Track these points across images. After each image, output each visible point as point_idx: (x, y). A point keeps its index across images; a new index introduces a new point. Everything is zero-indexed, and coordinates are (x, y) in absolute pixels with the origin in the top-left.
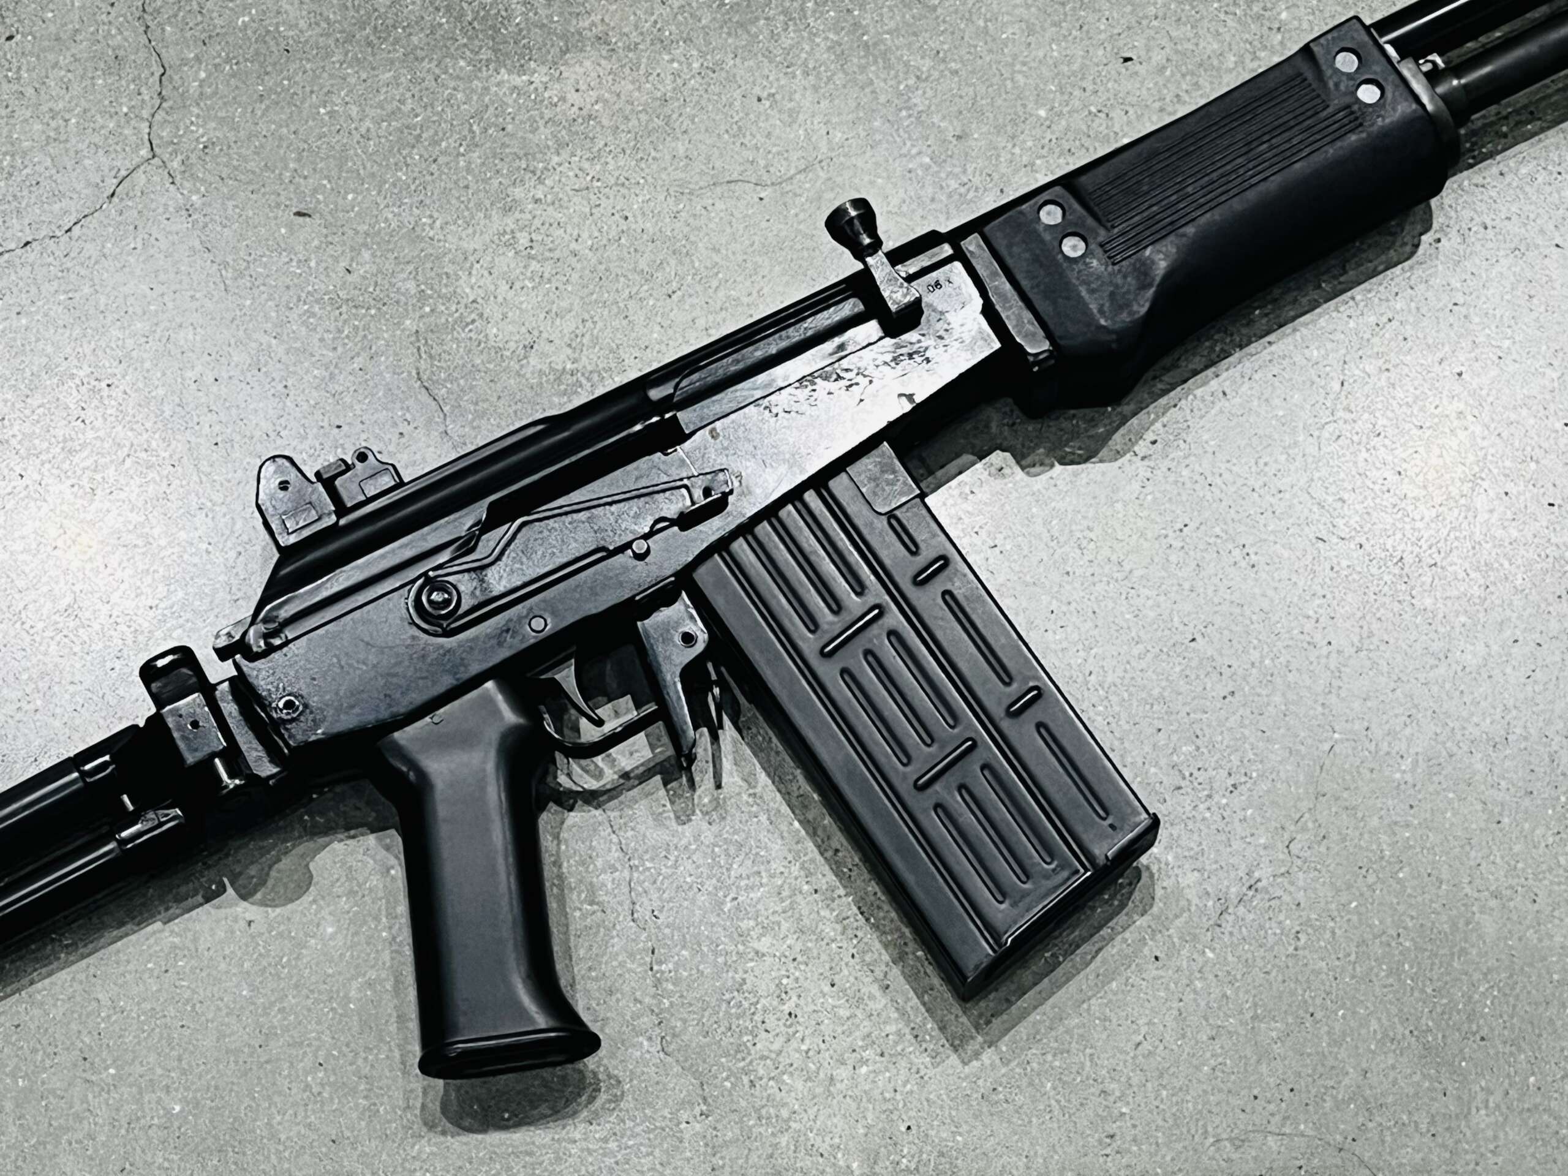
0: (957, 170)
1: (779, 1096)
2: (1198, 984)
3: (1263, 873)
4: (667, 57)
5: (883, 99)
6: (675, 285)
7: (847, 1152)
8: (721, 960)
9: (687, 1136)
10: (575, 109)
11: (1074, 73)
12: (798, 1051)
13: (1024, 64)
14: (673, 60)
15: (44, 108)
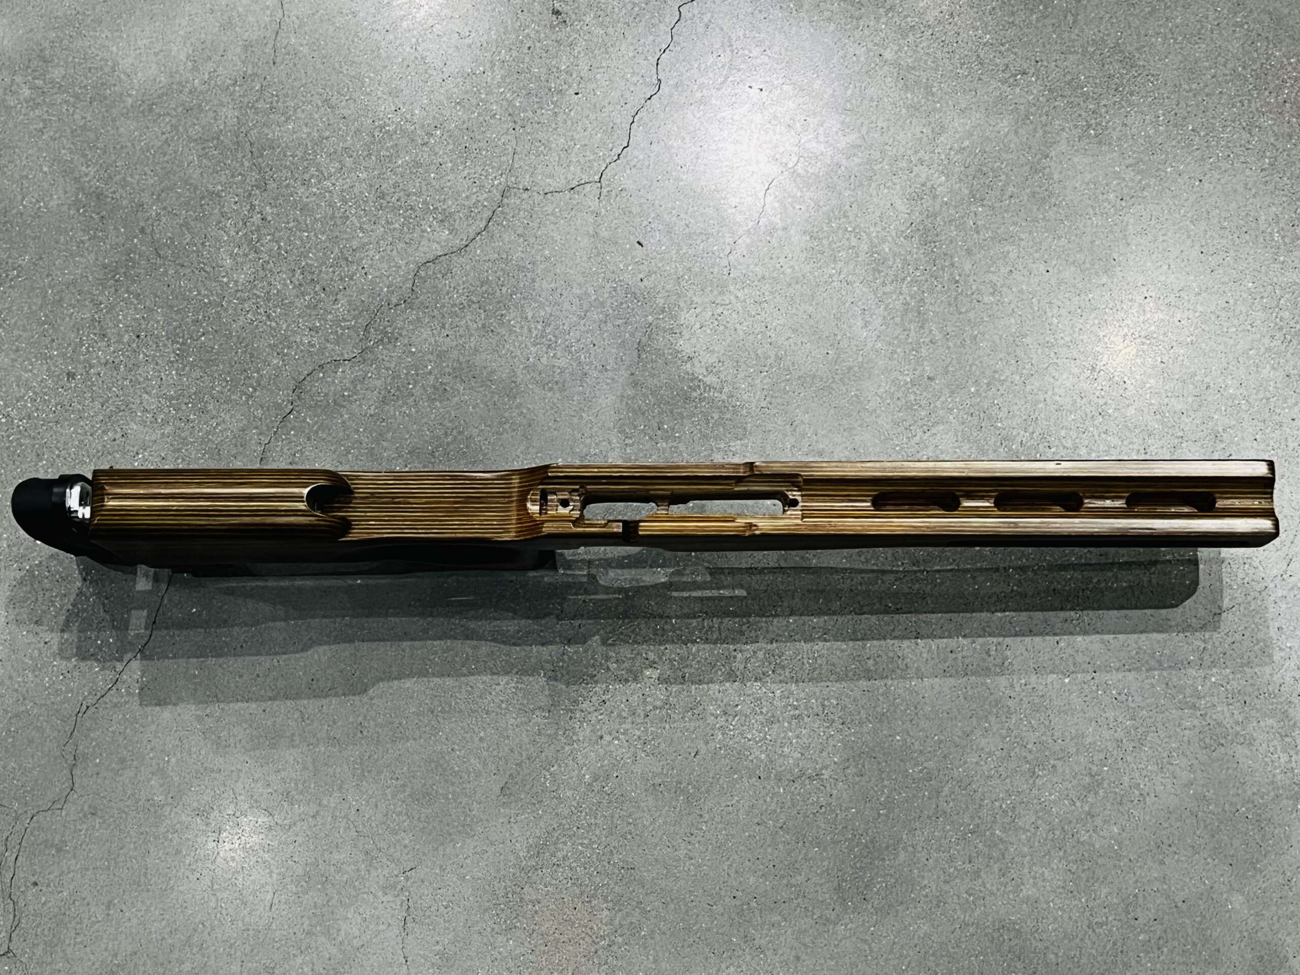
0: (918, 392)
1: (577, 730)
2: (768, 799)
3: (826, 774)
4: (833, 266)
5: (910, 340)
6: (766, 369)
7: (588, 769)
8: (592, 661)
9: (533, 721)
10: (778, 266)
11: (1000, 381)
12: (596, 717)
13: (981, 362)
14: (834, 268)
15: (570, 134)
